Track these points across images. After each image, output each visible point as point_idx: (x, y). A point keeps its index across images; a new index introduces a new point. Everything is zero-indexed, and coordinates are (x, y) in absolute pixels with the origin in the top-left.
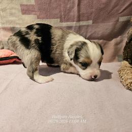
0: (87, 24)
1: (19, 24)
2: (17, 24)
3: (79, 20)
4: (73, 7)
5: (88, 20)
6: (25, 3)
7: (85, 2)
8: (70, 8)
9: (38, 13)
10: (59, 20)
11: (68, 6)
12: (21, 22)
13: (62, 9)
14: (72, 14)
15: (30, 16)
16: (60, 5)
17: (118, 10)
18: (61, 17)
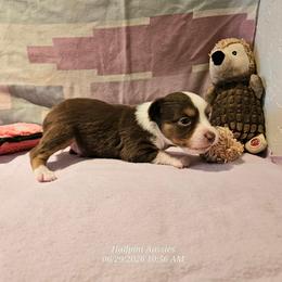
0: (143, 78)
1: (24, 79)
2: (19, 79)
3: (130, 72)
4: (119, 50)
5: (145, 70)
6: (35, 44)
7: (139, 43)
8: (114, 51)
9: (59, 60)
10: (96, 71)
11: (111, 49)
12: (27, 75)
13: (100, 53)
14: (117, 61)
15: (42, 65)
16: (97, 47)
17: (189, 56)
18: (99, 67)
